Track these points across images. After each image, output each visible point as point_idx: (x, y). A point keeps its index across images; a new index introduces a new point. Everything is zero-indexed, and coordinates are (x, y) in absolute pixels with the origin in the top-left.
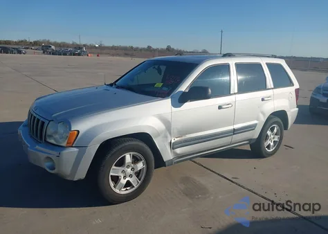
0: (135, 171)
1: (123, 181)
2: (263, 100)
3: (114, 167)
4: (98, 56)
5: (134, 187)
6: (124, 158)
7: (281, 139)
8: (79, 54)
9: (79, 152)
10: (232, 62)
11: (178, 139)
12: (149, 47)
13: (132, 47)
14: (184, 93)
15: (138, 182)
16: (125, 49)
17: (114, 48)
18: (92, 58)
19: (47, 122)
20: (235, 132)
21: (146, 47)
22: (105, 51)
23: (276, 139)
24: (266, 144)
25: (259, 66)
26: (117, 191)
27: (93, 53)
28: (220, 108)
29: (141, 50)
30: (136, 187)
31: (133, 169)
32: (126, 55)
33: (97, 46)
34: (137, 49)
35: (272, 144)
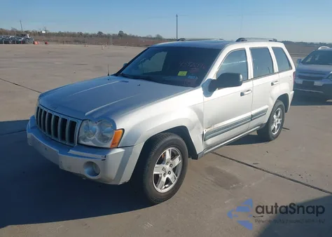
0: (174, 167)
1: (164, 179)
2: (272, 84)
3: (156, 165)
4: (46, 43)
5: (172, 184)
6: (165, 154)
7: (282, 121)
8: (23, 42)
9: (125, 153)
10: (247, 46)
11: (209, 129)
12: (100, 33)
13: (81, 34)
14: (212, 81)
15: (175, 178)
16: (73, 35)
17: (60, 34)
18: (39, 45)
19: (80, 122)
20: (252, 118)
21: (97, 33)
22: (52, 38)
23: (279, 123)
24: (272, 128)
25: (267, 49)
26: (159, 190)
27: (40, 41)
28: (242, 94)
29: (91, 36)
30: (174, 183)
31: (171, 165)
32: (77, 42)
33: (44, 32)
34: (86, 35)
35: (276, 127)
